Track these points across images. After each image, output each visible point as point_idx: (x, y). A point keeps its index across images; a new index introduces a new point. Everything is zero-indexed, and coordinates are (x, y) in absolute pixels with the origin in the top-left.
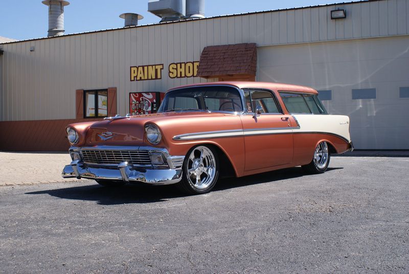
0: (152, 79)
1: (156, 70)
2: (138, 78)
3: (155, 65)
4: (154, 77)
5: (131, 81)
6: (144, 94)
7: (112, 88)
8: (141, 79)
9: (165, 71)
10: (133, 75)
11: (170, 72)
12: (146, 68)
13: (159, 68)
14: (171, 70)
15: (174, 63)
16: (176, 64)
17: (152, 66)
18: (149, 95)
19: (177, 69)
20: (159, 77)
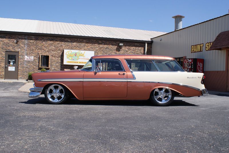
0: (199, 52)
1: (201, 47)
2: (194, 52)
3: (200, 44)
4: (200, 51)
5: (192, 53)
6: (188, 60)
7: (185, 57)
8: (195, 52)
9: (204, 47)
10: (192, 50)
11: (206, 48)
12: (197, 46)
13: (202, 45)
14: (207, 47)
15: (208, 43)
16: (209, 43)
17: (199, 45)
18: (190, 60)
19: (209, 46)
20: (202, 50)
